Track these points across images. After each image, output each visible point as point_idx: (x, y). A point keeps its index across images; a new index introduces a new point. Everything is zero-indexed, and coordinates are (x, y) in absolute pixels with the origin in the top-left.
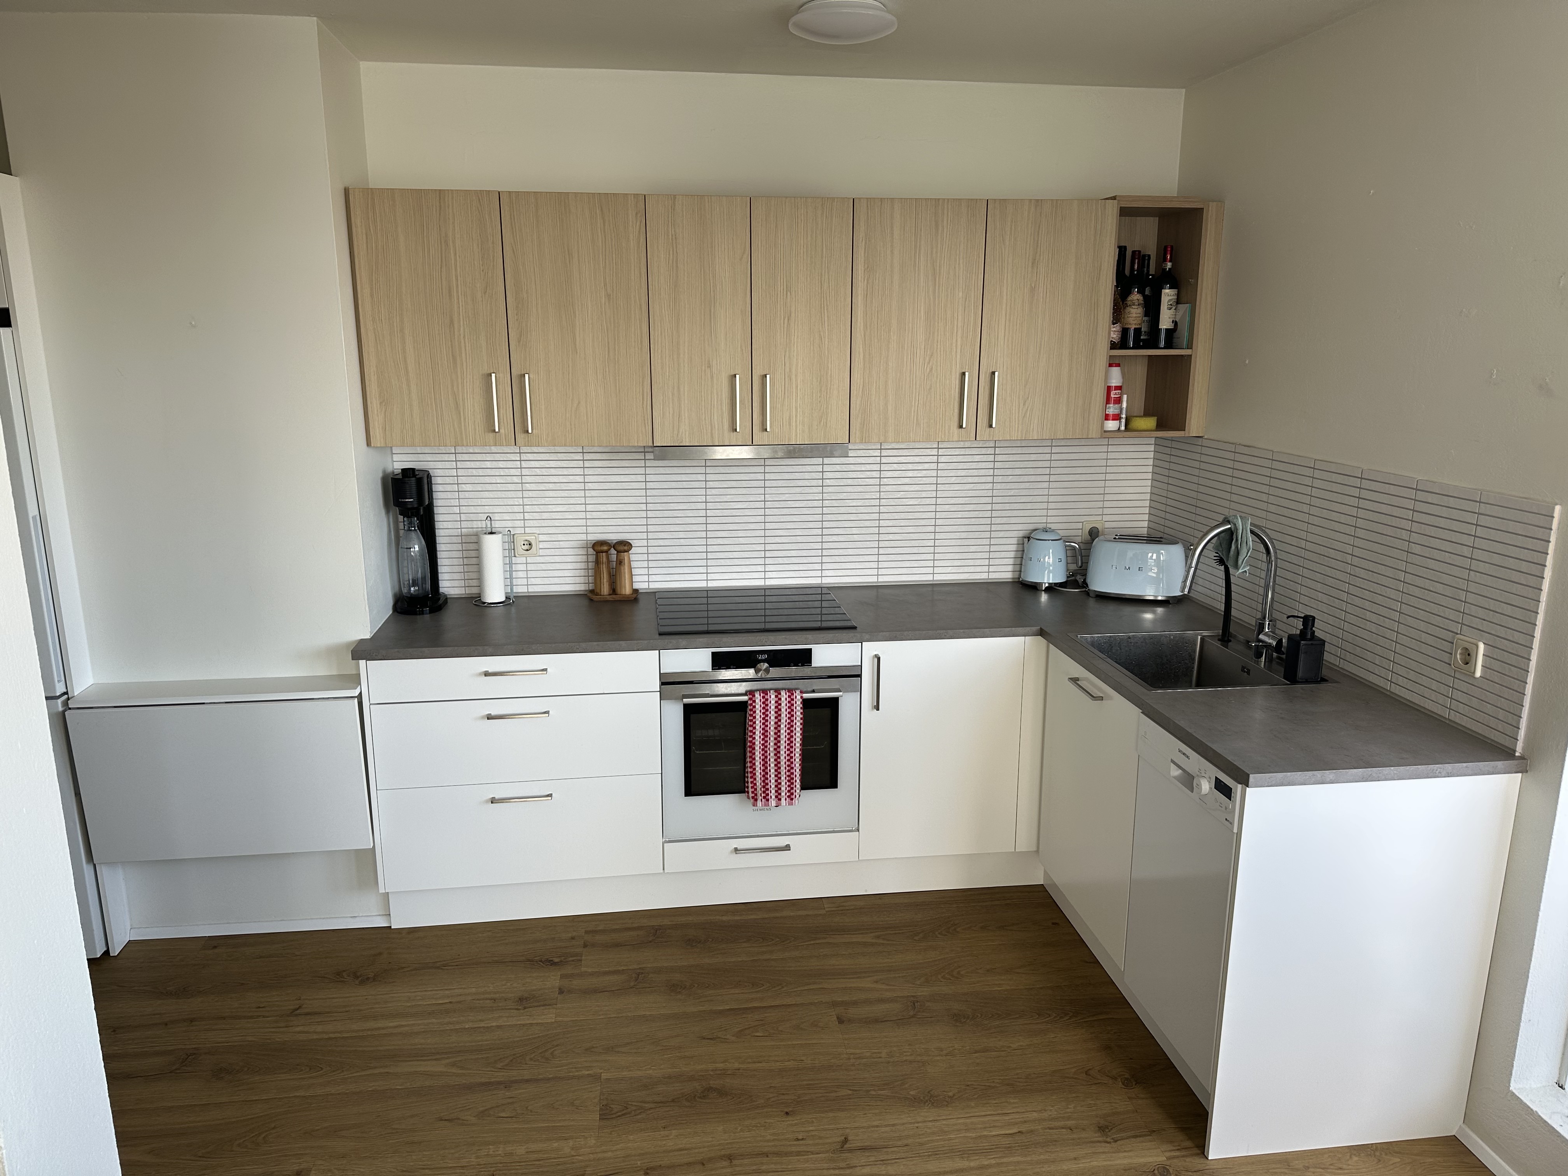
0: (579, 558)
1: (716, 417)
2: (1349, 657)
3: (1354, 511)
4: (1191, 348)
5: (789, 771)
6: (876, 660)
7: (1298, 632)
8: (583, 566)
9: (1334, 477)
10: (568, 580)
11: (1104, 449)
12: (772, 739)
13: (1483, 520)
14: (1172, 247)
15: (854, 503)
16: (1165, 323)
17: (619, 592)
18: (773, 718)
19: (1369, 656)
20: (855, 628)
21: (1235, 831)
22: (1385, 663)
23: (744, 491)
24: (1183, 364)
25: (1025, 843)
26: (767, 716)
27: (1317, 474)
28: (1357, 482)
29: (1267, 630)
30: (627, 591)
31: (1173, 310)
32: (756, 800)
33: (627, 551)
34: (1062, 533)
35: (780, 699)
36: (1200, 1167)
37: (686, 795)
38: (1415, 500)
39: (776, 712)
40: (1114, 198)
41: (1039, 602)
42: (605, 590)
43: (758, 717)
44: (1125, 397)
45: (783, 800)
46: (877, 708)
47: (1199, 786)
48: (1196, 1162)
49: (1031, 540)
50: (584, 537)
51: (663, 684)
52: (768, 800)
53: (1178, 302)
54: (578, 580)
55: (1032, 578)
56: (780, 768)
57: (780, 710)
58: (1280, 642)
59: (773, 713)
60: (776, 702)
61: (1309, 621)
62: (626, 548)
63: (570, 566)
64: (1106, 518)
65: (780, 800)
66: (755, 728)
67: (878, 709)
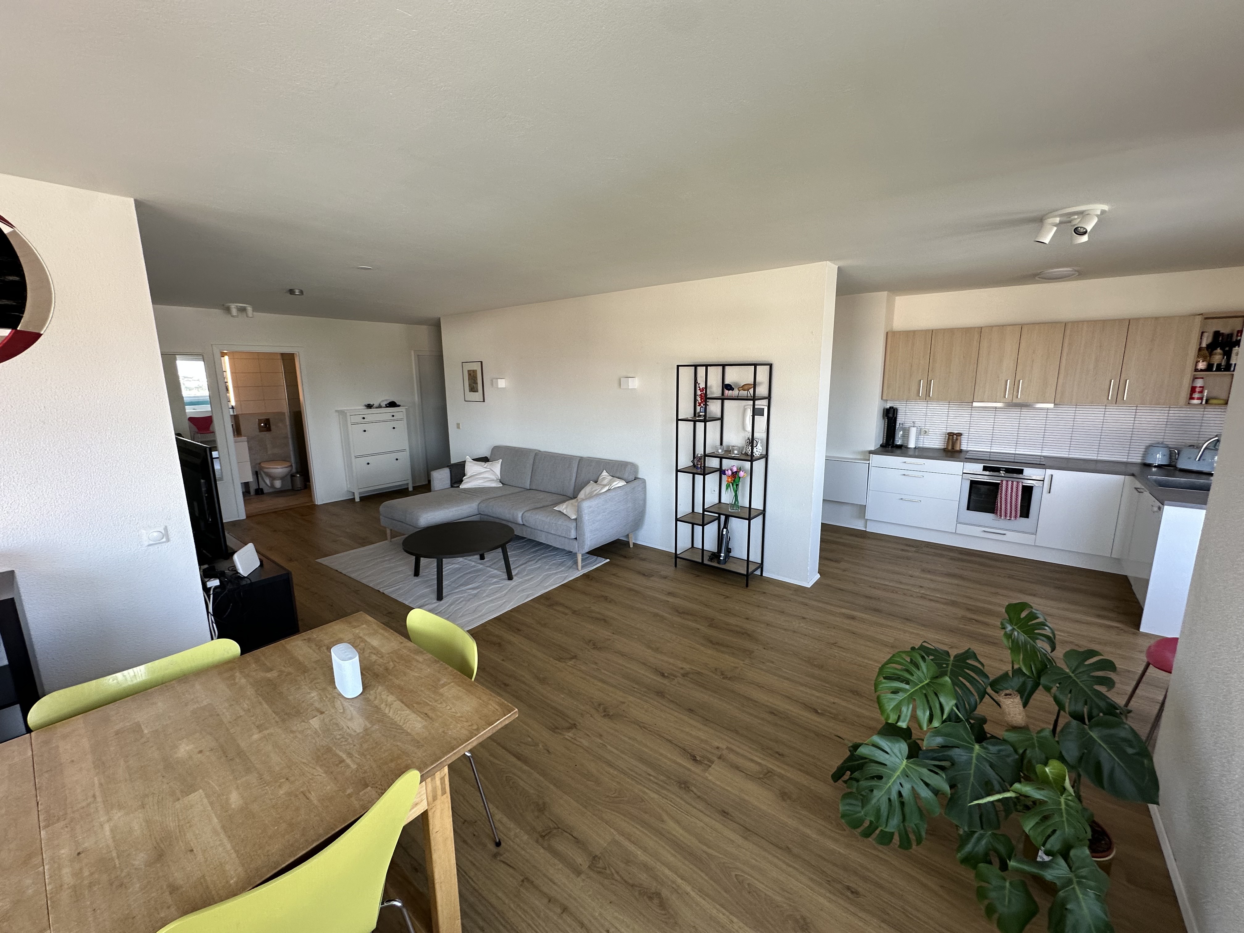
0: (942, 438)
1: (998, 394)
6: (1051, 476)
10: (937, 444)
12: (1009, 497)
15: (1061, 427)
17: (955, 449)
20: (1044, 465)
23: (1011, 420)
25: (1116, 555)
26: (1008, 489)
30: (958, 449)
33: (961, 437)
34: (1167, 445)
37: (967, 510)
39: (1011, 488)
40: (1202, 314)
41: (1151, 471)
42: (950, 448)
43: (1004, 488)
44: (1206, 391)
46: (1050, 492)
49: (1152, 447)
50: (946, 431)
51: (963, 473)
52: (1006, 517)
54: (941, 444)
55: (1149, 462)
56: (1012, 508)
63: (939, 440)
65: (1011, 518)
66: (1002, 492)
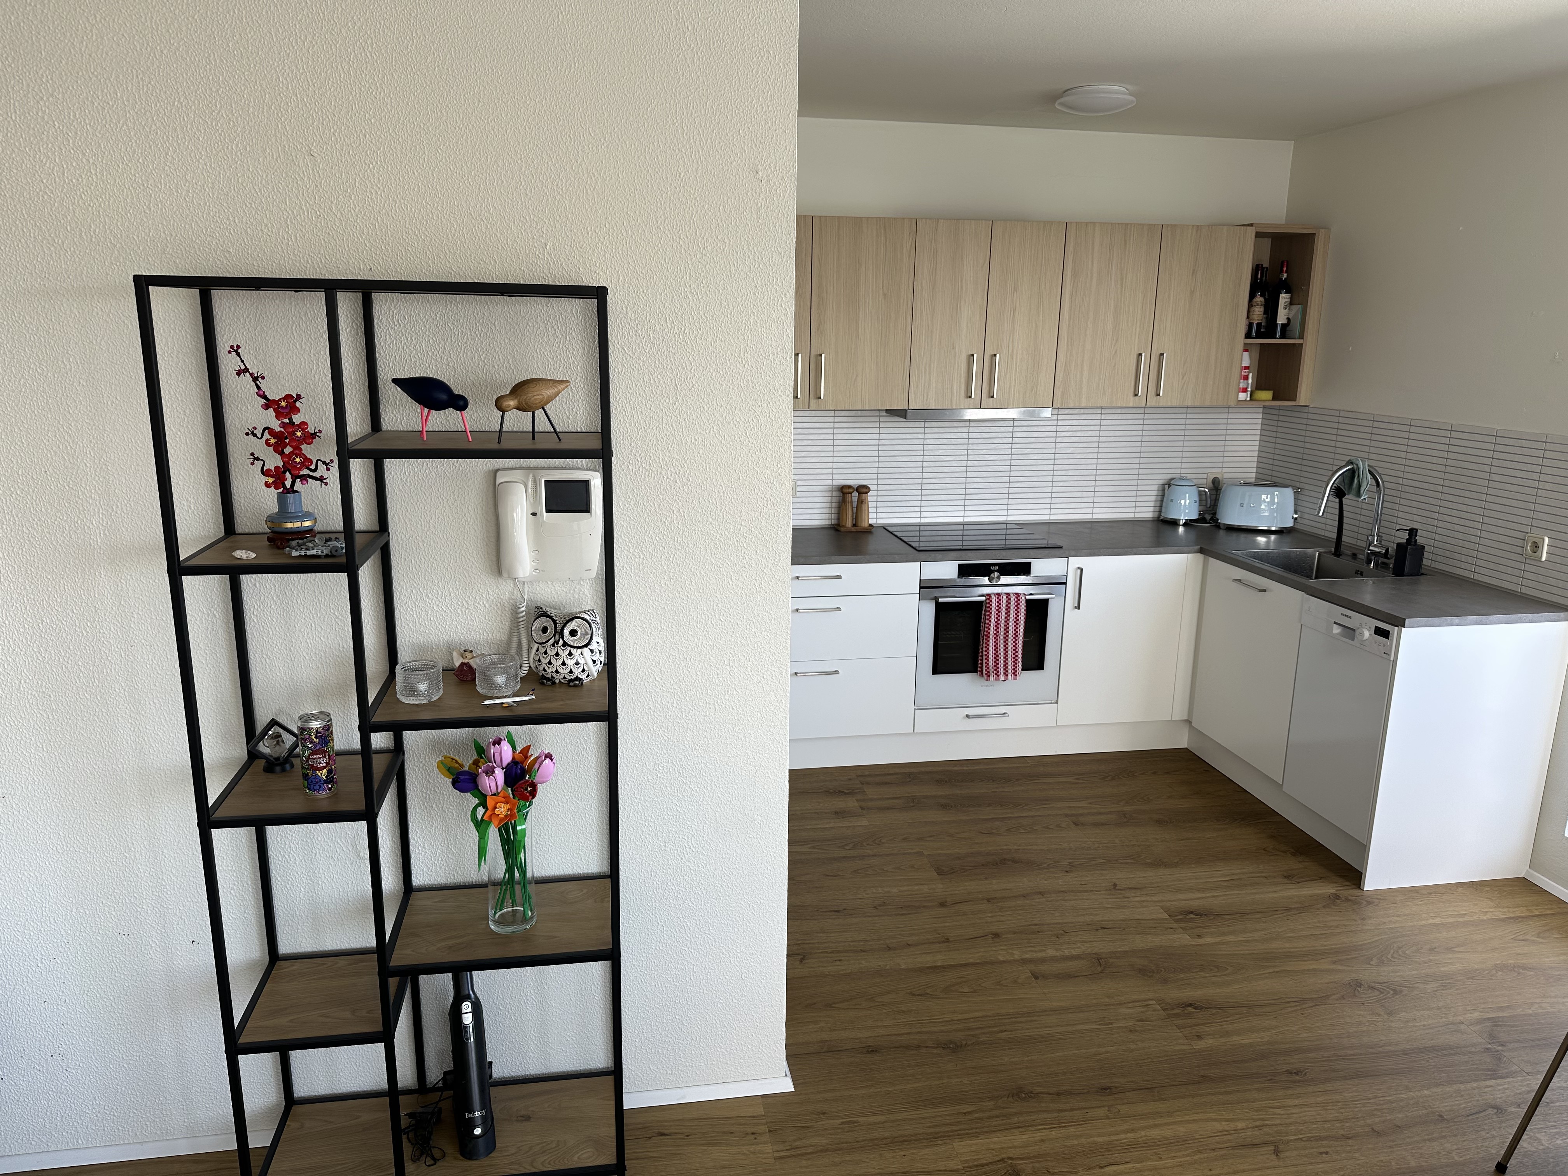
0: (825, 499)
1: (955, 388)
2: (1439, 559)
3: (1445, 454)
4: (1303, 338)
5: (1014, 654)
6: (1079, 571)
7: (1405, 541)
8: (828, 505)
9: (1428, 431)
10: (816, 516)
11: (1225, 416)
12: (1002, 630)
13: (1548, 454)
14: (1287, 262)
15: (1035, 457)
16: (1281, 320)
17: (859, 524)
18: (1004, 614)
19: (1457, 556)
20: (1061, 547)
21: (1392, 659)
22: (1470, 560)
23: (953, 447)
24: (1297, 350)
25: (1180, 714)
26: (1000, 612)
27: (1413, 429)
28: (1448, 434)
29: (1375, 543)
30: (866, 525)
31: (1287, 310)
32: (989, 676)
33: (867, 493)
34: (1196, 482)
35: (1010, 599)
36: (1359, 894)
37: (933, 673)
38: (1495, 444)
39: (1006, 609)
40: (1251, 225)
41: (1178, 532)
42: (848, 523)
43: (993, 613)
44: (1251, 375)
45: (1009, 676)
46: (1078, 607)
47: (1362, 634)
48: (1356, 892)
49: (1172, 486)
50: (830, 482)
51: (921, 588)
52: (998, 676)
53: (1291, 303)
54: (824, 516)
55: (1173, 516)
56: (1007, 652)
57: (1009, 608)
58: (1387, 550)
59: (1004, 610)
60: (1007, 602)
61: (1413, 532)
62: (867, 490)
63: (818, 505)
64: (1225, 470)
65: (1007, 675)
66: (990, 621)
67: (1079, 609)
